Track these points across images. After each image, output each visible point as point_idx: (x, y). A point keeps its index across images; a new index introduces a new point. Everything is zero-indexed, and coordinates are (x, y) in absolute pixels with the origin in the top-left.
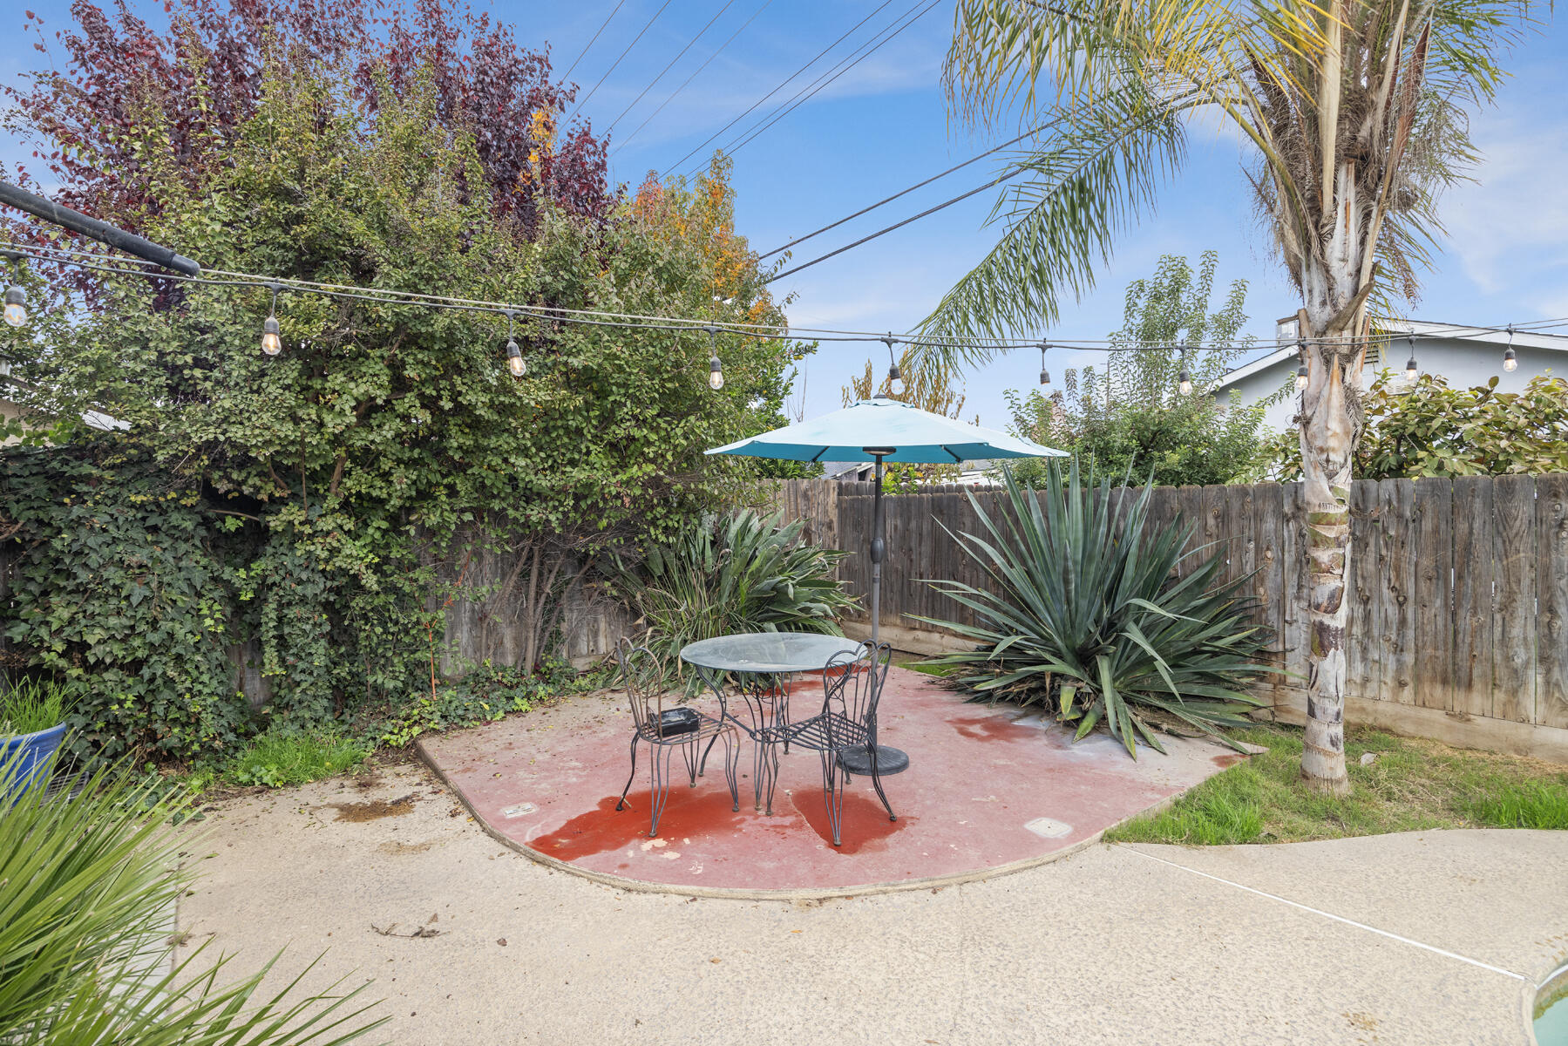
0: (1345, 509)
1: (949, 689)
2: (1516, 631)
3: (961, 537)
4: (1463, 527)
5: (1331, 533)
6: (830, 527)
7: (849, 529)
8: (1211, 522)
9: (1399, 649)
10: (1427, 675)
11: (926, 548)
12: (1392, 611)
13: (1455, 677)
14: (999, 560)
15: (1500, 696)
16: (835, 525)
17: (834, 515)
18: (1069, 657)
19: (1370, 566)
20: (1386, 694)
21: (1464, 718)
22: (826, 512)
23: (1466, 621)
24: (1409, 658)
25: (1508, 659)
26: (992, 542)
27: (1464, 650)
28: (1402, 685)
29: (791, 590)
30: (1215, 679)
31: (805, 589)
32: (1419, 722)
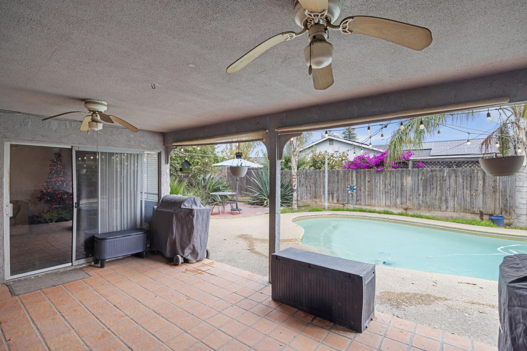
0: (296, 174)
1: (248, 204)
2: (321, 190)
3: (251, 179)
4: (316, 177)
5: (294, 177)
6: (226, 177)
7: (230, 177)
8: (289, 176)
9: (310, 194)
10: (313, 197)
11: (245, 181)
12: (309, 188)
13: (315, 197)
14: (257, 182)
15: (320, 199)
16: (227, 177)
17: (226, 174)
18: (266, 197)
19: (307, 182)
20: (309, 200)
21: (316, 203)
22: (225, 174)
23: (317, 190)
24: (311, 195)
25: (320, 194)
26: (256, 179)
27: (316, 194)
28: (310, 199)
29: (221, 188)
30: (288, 200)
31: (223, 188)
32: (312, 204)
